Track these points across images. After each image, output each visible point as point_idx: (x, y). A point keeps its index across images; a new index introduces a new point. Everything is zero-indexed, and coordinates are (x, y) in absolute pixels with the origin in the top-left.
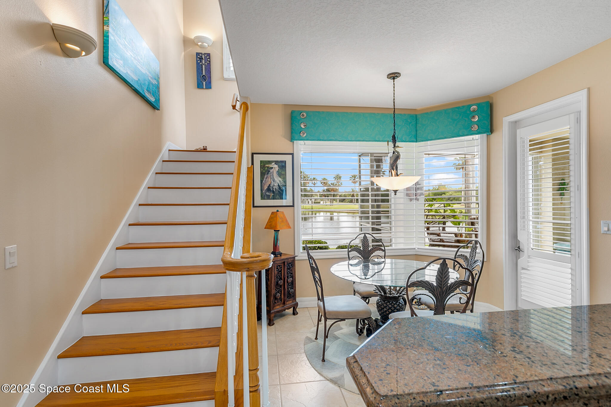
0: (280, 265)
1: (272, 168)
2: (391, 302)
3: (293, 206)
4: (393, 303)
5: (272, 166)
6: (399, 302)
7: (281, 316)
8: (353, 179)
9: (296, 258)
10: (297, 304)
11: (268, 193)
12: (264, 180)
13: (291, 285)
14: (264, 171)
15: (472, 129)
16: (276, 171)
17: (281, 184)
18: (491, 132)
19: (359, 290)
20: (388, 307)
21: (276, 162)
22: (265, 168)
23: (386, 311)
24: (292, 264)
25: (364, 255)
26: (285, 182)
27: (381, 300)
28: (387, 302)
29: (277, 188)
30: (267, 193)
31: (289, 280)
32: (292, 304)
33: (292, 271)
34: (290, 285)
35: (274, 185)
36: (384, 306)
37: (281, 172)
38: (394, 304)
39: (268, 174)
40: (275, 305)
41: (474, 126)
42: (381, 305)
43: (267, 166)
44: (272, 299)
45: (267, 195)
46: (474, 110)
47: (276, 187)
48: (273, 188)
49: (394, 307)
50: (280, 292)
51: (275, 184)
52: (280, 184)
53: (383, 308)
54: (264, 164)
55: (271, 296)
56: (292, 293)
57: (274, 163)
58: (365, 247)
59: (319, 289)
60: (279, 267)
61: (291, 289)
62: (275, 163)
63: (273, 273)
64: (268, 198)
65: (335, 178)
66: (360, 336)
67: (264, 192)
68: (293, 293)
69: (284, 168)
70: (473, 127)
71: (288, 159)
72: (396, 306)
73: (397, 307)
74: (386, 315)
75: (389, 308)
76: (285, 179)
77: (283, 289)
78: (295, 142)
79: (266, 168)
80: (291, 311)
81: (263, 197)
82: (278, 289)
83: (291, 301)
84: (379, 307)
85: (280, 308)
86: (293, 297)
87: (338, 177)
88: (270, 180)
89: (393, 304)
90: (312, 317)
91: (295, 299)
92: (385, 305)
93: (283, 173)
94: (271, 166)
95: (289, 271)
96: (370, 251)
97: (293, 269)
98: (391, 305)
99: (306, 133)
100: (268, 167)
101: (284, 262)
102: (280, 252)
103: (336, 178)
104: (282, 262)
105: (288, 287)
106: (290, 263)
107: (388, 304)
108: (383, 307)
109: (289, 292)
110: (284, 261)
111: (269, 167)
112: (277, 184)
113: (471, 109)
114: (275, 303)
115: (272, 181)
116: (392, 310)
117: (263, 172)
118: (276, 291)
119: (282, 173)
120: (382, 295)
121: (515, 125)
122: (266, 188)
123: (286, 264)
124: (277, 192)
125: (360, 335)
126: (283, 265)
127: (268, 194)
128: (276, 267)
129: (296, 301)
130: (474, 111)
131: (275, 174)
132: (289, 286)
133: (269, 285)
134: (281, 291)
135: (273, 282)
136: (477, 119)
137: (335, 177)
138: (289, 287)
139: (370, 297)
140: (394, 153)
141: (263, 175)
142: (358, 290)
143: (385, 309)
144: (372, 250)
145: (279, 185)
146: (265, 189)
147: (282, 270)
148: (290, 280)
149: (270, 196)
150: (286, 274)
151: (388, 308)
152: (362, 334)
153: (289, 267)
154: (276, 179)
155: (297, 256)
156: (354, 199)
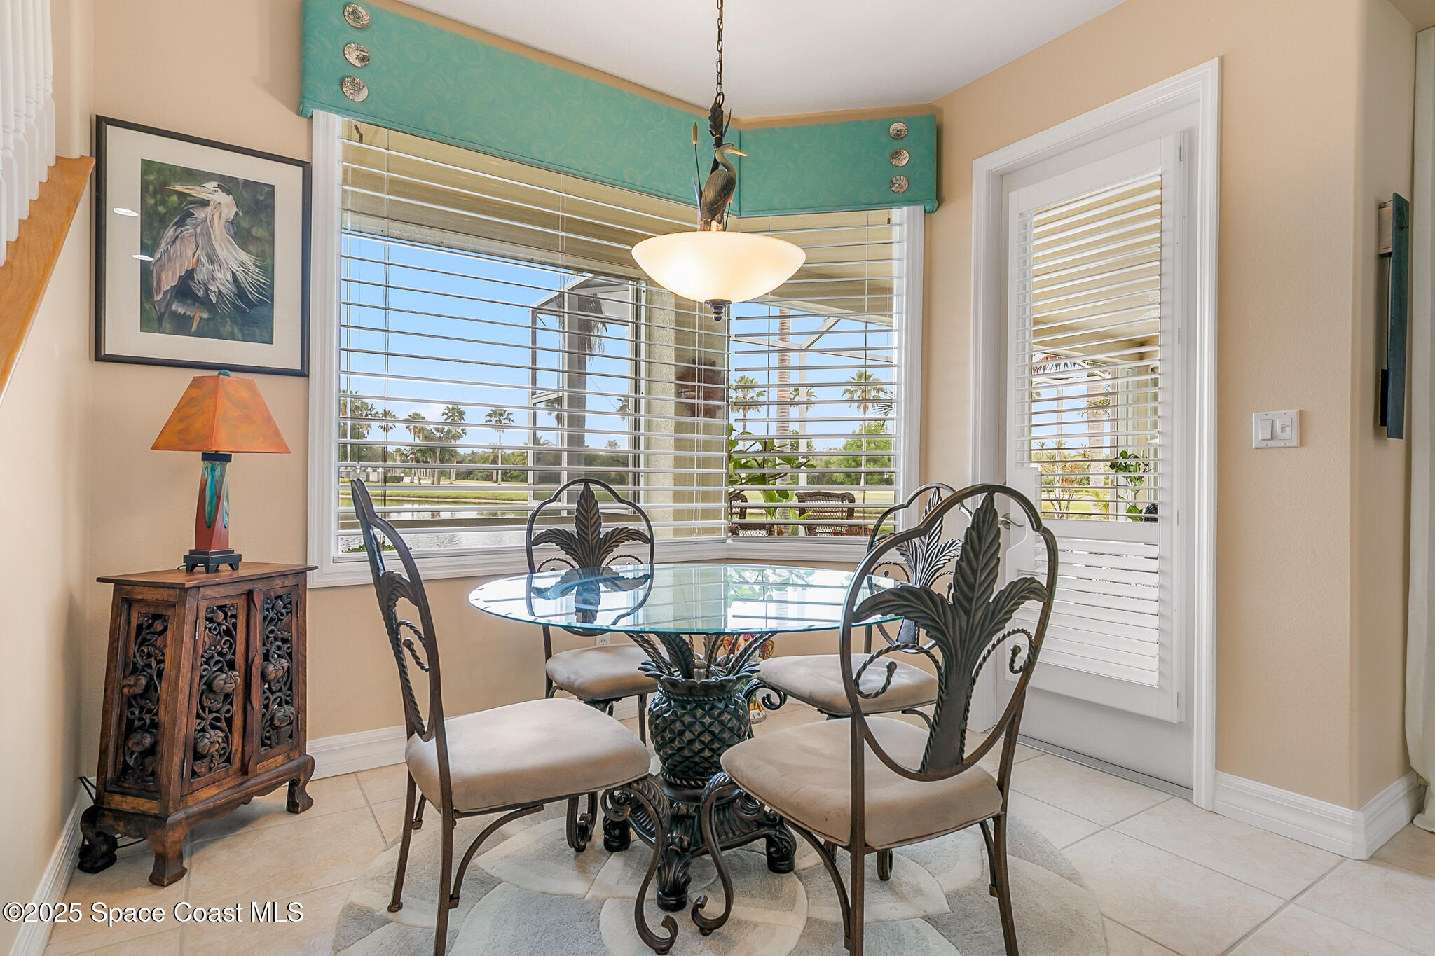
0: (225, 606)
1: (205, 203)
2: (707, 707)
3: (303, 373)
4: (718, 708)
5: (205, 197)
6: (733, 701)
7: (230, 827)
8: (495, 419)
9: (313, 580)
10: (309, 765)
11: (178, 308)
12: (163, 246)
13: (285, 689)
14: (161, 209)
15: (893, 189)
16: (223, 220)
17: (249, 279)
18: (937, 199)
19: (573, 677)
20: (697, 723)
21: (228, 184)
22: (169, 196)
23: (691, 742)
24: (290, 603)
25: (583, 554)
26: (268, 271)
27: (670, 704)
28: (695, 708)
29: (228, 289)
30: (174, 308)
31: (271, 669)
32: (283, 768)
33: (289, 631)
34: (280, 690)
35: (213, 279)
36: (683, 723)
37: (252, 226)
38: (721, 714)
39: (181, 223)
40: (195, 787)
41: (897, 180)
42: (673, 722)
43: (178, 188)
44: (176, 760)
45: (174, 314)
46: (899, 135)
47: (221, 287)
48: (207, 290)
49: (721, 723)
50: (223, 725)
51: (218, 275)
52: (241, 276)
53: (681, 733)
54: (162, 178)
55: (172, 745)
56: (283, 721)
57: (215, 184)
58: (587, 528)
59: (420, 682)
60: (222, 615)
61: (280, 705)
62: (219, 187)
63: (187, 640)
64: (181, 326)
65: (447, 414)
66: (582, 855)
67: (158, 298)
68: (291, 723)
69: (263, 217)
70: (894, 181)
71: (285, 181)
72: (726, 716)
73: (731, 719)
74: (690, 757)
75: (703, 729)
76: (269, 261)
77: (240, 711)
78: (319, 115)
79: (175, 198)
80: (280, 796)
81: (152, 319)
82: (210, 712)
83: (280, 758)
84: (664, 730)
85: (221, 795)
86: (291, 736)
87: (456, 414)
88: (190, 253)
89: (716, 712)
90: (374, 808)
91: (300, 746)
92: (687, 719)
93: (258, 231)
94: (197, 192)
95: (272, 631)
96: (605, 544)
97: (295, 620)
98: (711, 716)
99: (366, 89)
100: (182, 195)
101: (250, 594)
102: (232, 551)
103: (450, 414)
104: (240, 591)
105: (267, 698)
106: (280, 597)
107: (699, 712)
108: (678, 726)
109: (272, 719)
110: (247, 587)
111: (190, 199)
112: (229, 276)
113: (891, 131)
114: (194, 774)
115: (204, 259)
116: (712, 733)
117: (158, 213)
118: (203, 719)
119: (254, 232)
120: (674, 684)
121: (1003, 180)
122: (169, 281)
123: (258, 599)
124: (226, 309)
125: (580, 850)
126: (241, 604)
127: (181, 310)
128: (202, 614)
129: (303, 753)
130: (898, 137)
131: (220, 234)
132: (272, 693)
133: (163, 696)
134: (229, 721)
135: (184, 684)
136: (905, 162)
137: (447, 412)
138: (272, 699)
139: (618, 699)
140: (716, 166)
141: (156, 224)
142: (569, 678)
143: (688, 736)
144: (611, 539)
145: (234, 276)
146: (167, 288)
147: (234, 625)
148: (276, 668)
149: (190, 319)
150: (259, 644)
151: (698, 728)
152: (588, 844)
153: (272, 614)
154: (222, 253)
155: (317, 568)
156: (497, 473)
